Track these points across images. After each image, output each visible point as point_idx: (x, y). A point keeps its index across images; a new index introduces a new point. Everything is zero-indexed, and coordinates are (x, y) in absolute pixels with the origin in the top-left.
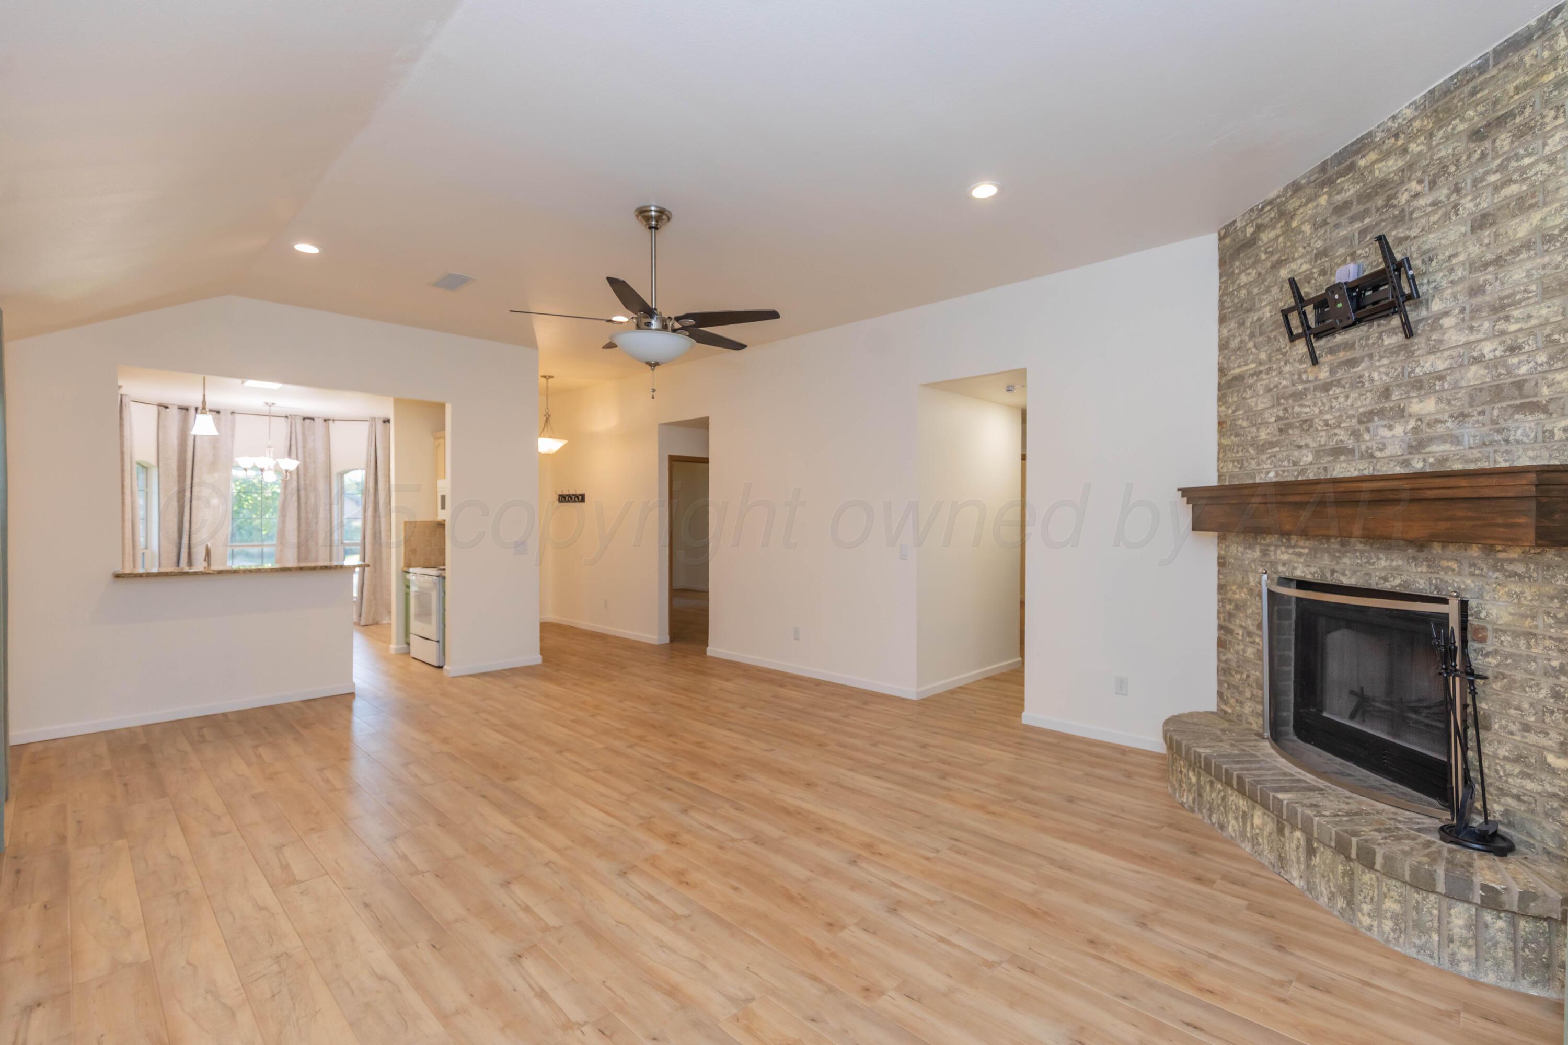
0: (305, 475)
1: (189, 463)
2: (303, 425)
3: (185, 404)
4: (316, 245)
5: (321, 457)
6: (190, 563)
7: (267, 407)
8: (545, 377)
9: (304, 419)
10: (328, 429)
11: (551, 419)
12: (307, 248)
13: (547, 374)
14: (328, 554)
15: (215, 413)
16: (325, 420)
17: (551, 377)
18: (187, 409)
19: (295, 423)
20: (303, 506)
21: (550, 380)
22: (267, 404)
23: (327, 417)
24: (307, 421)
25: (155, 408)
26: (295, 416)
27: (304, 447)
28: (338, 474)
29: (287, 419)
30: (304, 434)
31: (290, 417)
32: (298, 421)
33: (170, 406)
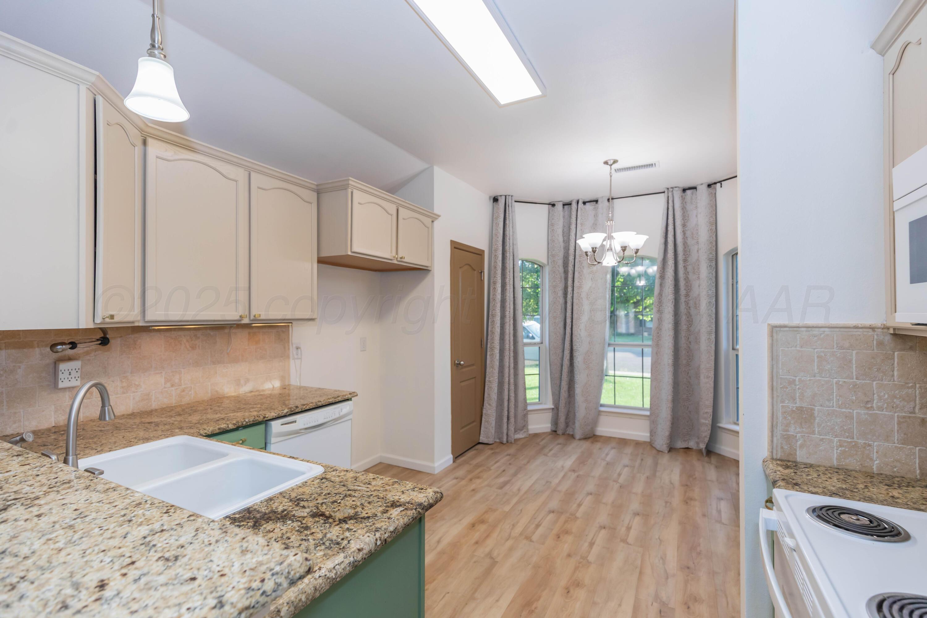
0: (685, 261)
2: (683, 199)
5: (704, 235)
9: (684, 190)
10: (714, 197)
14: (713, 363)
15: (594, 202)
16: (709, 186)
18: (569, 204)
19: (673, 196)
20: (683, 299)
23: (710, 182)
24: (689, 192)
25: (545, 207)
27: (684, 225)
28: (727, 254)
29: (663, 194)
30: (684, 209)
31: (668, 191)
32: (677, 194)
33: (556, 203)
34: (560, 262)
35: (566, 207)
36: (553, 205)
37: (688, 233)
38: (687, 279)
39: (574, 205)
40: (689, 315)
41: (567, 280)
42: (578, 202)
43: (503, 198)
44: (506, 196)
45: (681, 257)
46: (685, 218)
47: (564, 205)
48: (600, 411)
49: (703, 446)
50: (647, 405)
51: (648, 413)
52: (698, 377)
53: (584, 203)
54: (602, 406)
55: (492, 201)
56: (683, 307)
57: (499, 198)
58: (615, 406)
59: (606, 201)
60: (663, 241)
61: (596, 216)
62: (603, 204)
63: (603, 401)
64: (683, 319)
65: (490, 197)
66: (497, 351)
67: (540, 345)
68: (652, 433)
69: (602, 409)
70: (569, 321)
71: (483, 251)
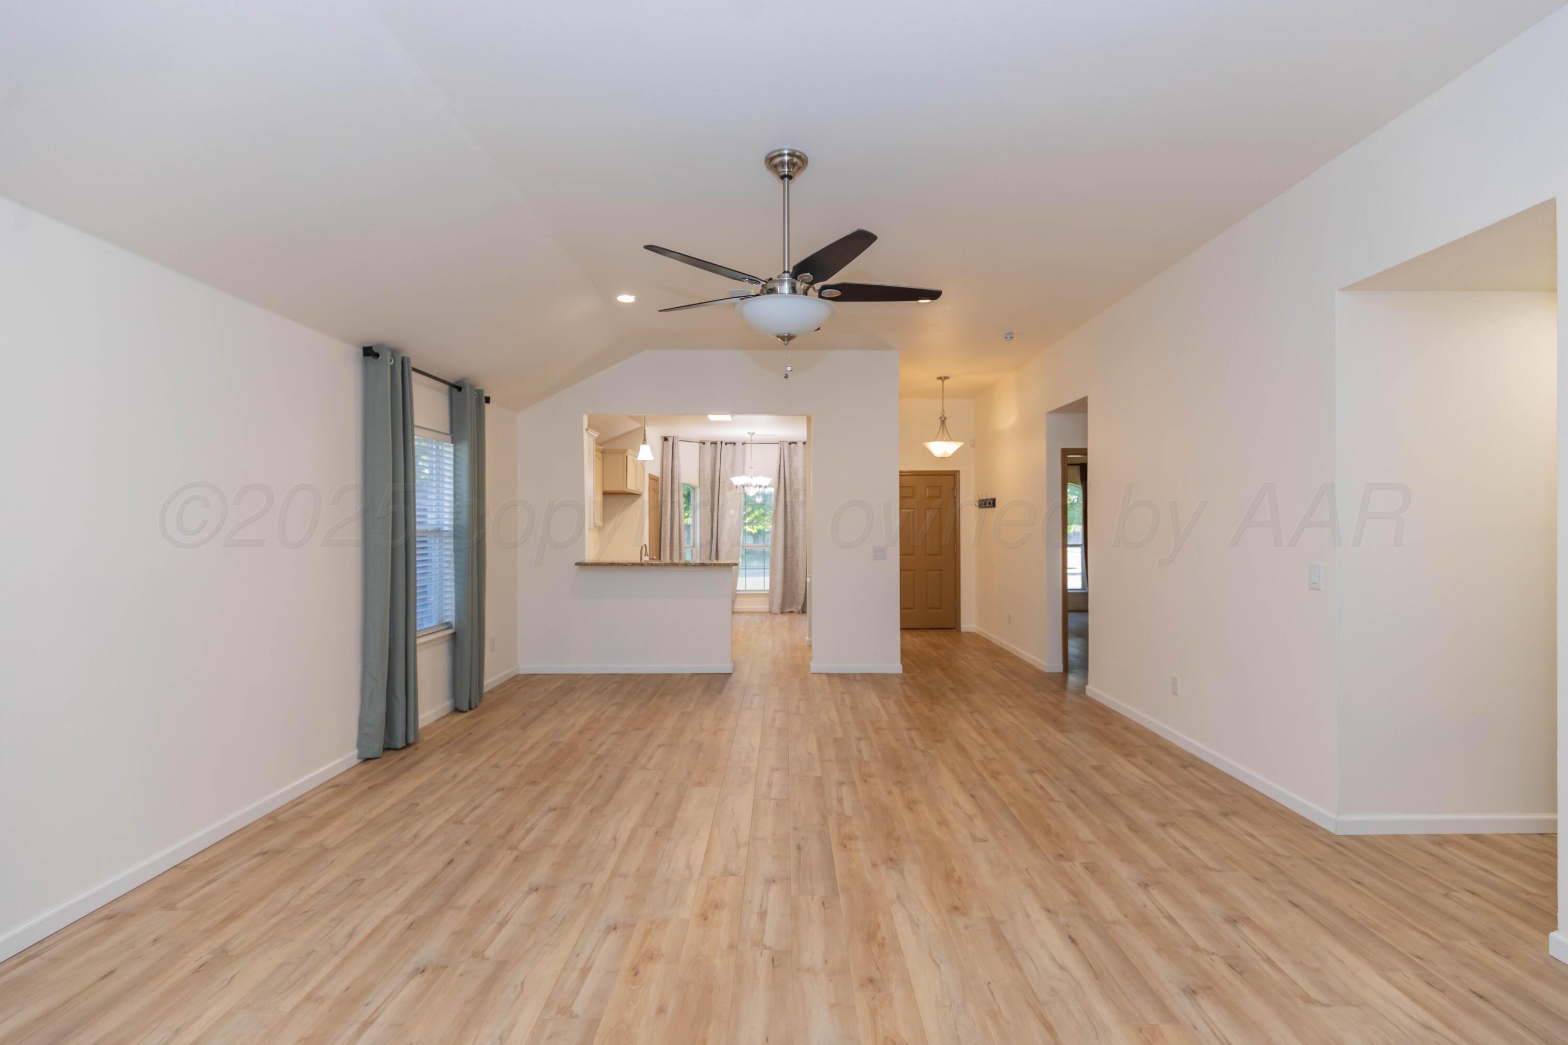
1: (717, 484)
2: (789, 449)
3: (714, 440)
4: (631, 294)
5: (801, 473)
6: (717, 558)
7: (749, 436)
8: (940, 378)
9: (790, 444)
11: (947, 422)
12: (626, 299)
13: (943, 375)
15: (733, 445)
17: (946, 378)
18: (716, 443)
19: (783, 446)
20: (789, 515)
21: (946, 381)
22: (749, 433)
24: (792, 444)
25: (698, 444)
26: (783, 441)
27: (790, 467)
29: (777, 444)
30: (790, 456)
31: (781, 443)
32: (786, 446)
33: (706, 442)
34: (709, 486)
35: (712, 445)
36: (704, 443)
37: (792, 472)
38: (791, 501)
39: (719, 444)
40: (792, 525)
41: (714, 499)
42: (722, 442)
43: (672, 438)
44: (673, 437)
45: (788, 488)
46: (791, 461)
47: (711, 443)
48: (737, 594)
49: (800, 608)
50: (767, 588)
51: (768, 592)
52: (797, 565)
53: (726, 444)
54: (738, 591)
55: (663, 439)
56: (789, 520)
57: (669, 439)
58: (746, 591)
59: (741, 444)
60: (777, 476)
61: (734, 454)
62: (739, 447)
63: (738, 588)
64: (789, 527)
65: (661, 437)
66: (668, 552)
67: (693, 548)
68: (771, 604)
69: (738, 593)
70: (715, 529)
71: (659, 478)
